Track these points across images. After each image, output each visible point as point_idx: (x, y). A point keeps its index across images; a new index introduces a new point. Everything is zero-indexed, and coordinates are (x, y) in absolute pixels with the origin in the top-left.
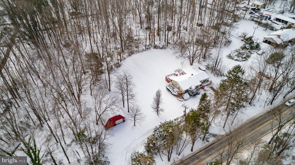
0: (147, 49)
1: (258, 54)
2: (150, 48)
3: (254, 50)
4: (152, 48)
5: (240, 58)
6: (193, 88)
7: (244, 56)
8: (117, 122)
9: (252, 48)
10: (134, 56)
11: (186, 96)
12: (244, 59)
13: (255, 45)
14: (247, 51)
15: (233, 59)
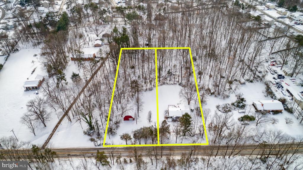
0: (175, 84)
1: (238, 112)
2: (176, 84)
3: (238, 108)
4: (178, 84)
5: (223, 110)
6: (175, 117)
7: (227, 110)
8: (130, 119)
9: (238, 106)
10: (164, 86)
11: (170, 120)
12: (224, 112)
13: (241, 105)
14: (233, 107)
15: (218, 109)
